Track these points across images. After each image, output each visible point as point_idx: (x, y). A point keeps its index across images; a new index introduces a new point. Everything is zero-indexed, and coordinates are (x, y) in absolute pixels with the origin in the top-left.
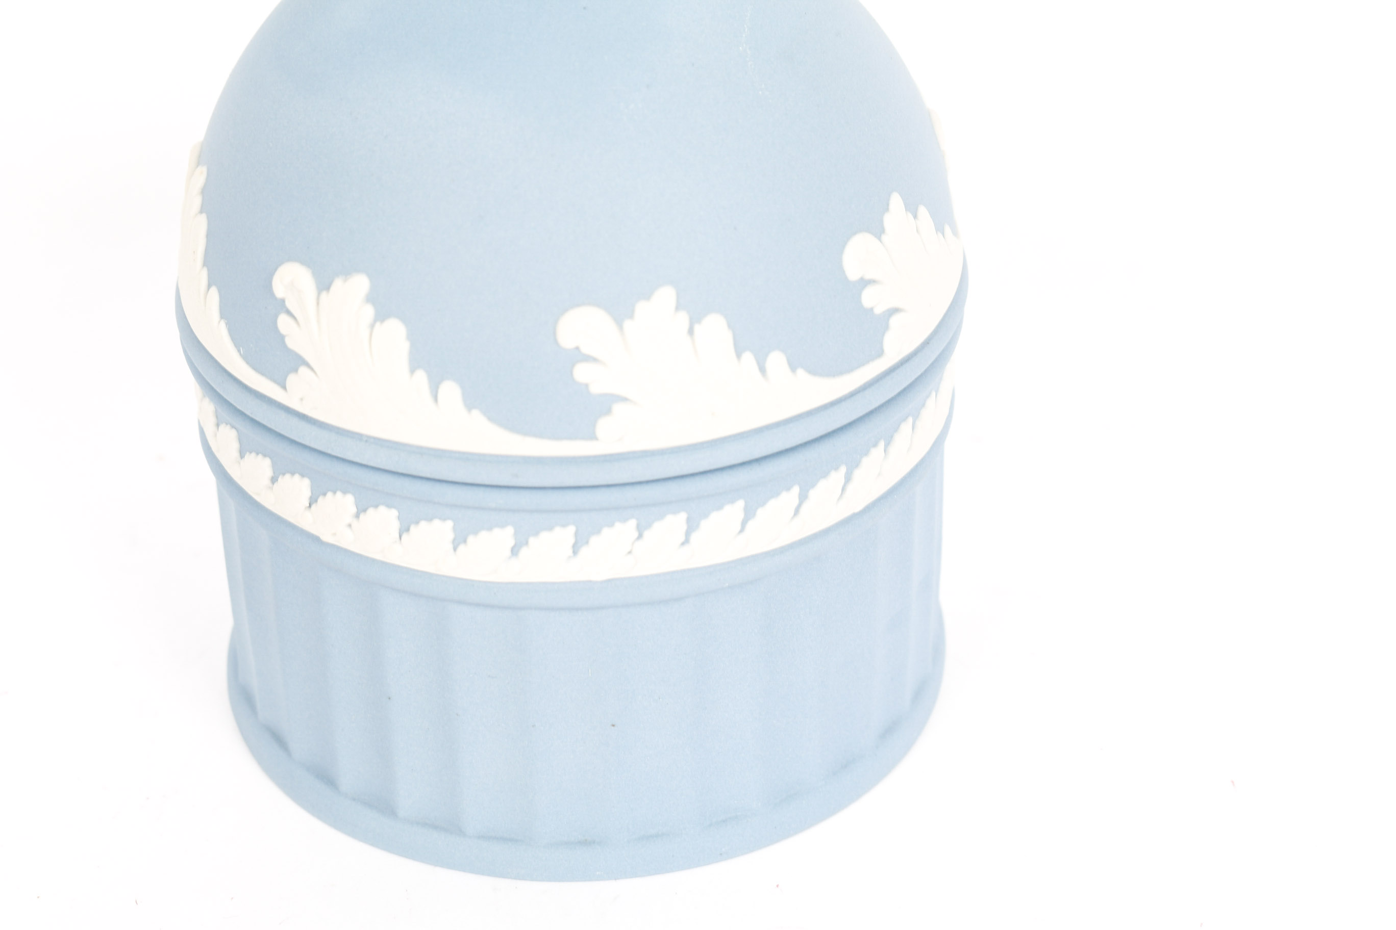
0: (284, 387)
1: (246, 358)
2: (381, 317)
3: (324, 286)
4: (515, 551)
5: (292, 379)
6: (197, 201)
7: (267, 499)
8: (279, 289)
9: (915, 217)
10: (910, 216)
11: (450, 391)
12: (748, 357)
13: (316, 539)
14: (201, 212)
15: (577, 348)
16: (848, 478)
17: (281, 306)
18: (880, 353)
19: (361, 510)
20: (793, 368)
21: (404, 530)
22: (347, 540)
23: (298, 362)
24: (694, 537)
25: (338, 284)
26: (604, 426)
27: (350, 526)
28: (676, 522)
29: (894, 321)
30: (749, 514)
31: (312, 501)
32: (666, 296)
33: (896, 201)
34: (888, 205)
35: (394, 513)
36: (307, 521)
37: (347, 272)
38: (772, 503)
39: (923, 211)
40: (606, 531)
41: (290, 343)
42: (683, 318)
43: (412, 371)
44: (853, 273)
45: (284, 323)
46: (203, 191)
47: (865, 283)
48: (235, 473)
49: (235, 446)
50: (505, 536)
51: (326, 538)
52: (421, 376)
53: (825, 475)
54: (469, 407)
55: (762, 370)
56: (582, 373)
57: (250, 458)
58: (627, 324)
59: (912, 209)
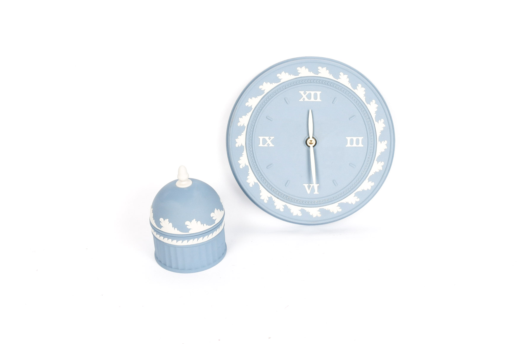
1: (157, 226)
2: (169, 223)
3: (164, 220)
4: (182, 242)
5: (161, 228)
7: (159, 239)
8: (160, 220)
11: (176, 229)
12: (202, 225)
13: (164, 242)
15: (187, 225)
16: (212, 234)
17: (160, 222)
18: (215, 223)
19: (168, 239)
20: (206, 225)
21: (172, 241)
22: (167, 242)
23: (162, 227)
24: (198, 240)
25: (166, 220)
26: (190, 231)
28: (196, 239)
29: (216, 220)
30: (203, 238)
31: (163, 239)
34: (215, 210)
35: (171, 240)
36: (163, 241)
37: (166, 219)
38: (205, 237)
40: (190, 240)
41: (161, 225)
42: (196, 221)
44: (212, 216)
47: (213, 217)
48: (156, 236)
49: (156, 234)
50: (181, 241)
51: (165, 242)
52: (173, 228)
53: (210, 234)
54: (178, 230)
55: (204, 225)
56: (187, 227)
57: (157, 235)
58: (191, 222)
59: (217, 210)
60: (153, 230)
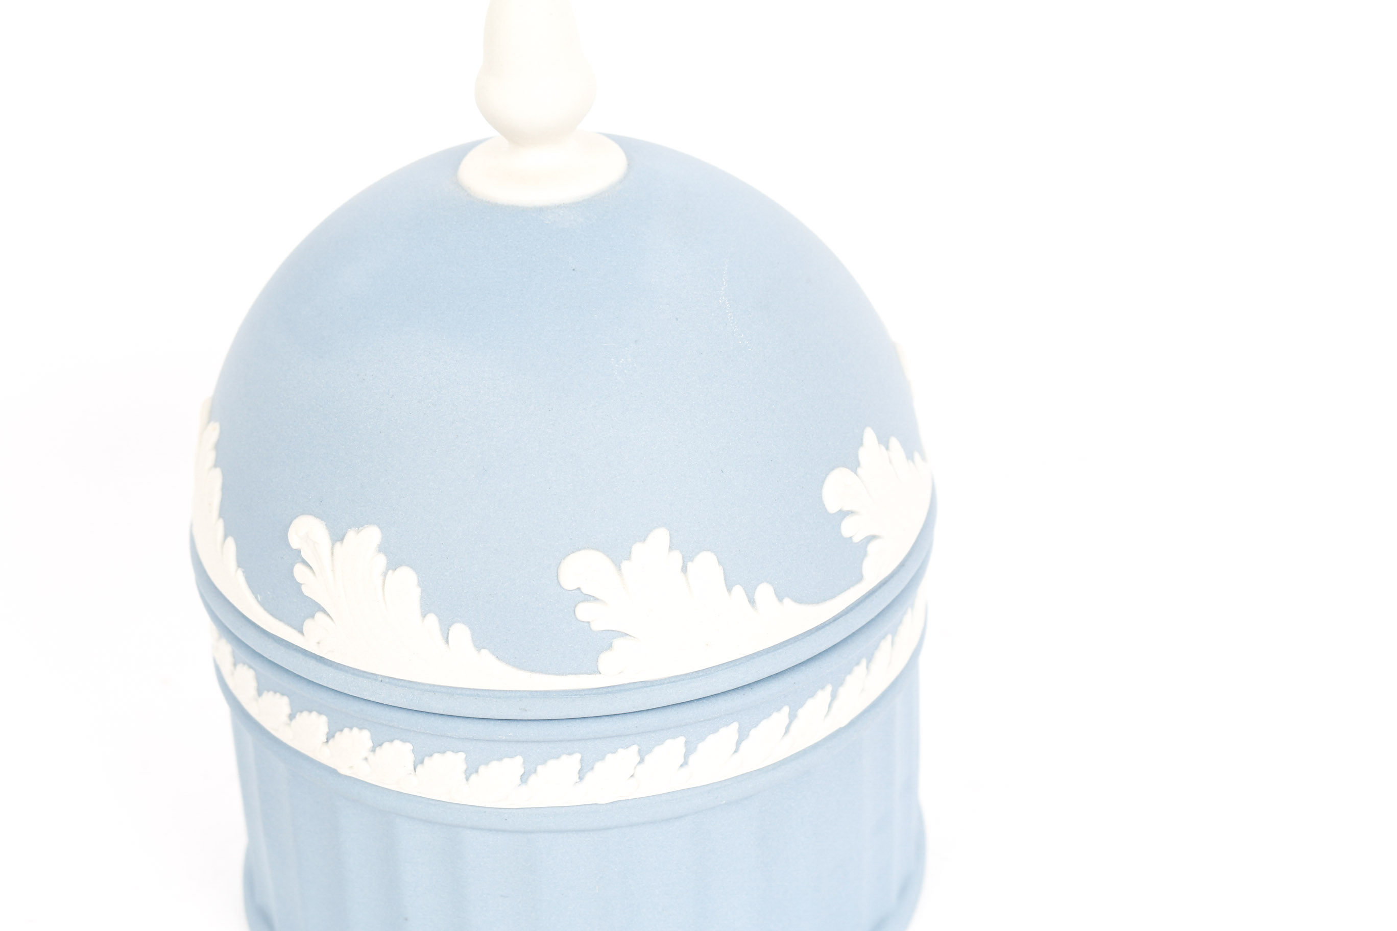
0: (301, 632)
1: (263, 604)
2: (393, 565)
3: (338, 537)
4: (524, 779)
5: (308, 625)
6: (211, 456)
7: (286, 735)
8: (295, 540)
9: (887, 448)
10: (883, 448)
11: (461, 632)
12: (738, 590)
13: (334, 772)
14: (215, 466)
15: (579, 589)
16: (834, 696)
17: (297, 556)
18: (860, 579)
19: (377, 745)
20: (780, 599)
21: (419, 762)
22: (363, 773)
23: (316, 608)
24: (692, 759)
25: (351, 535)
26: (605, 661)
27: (366, 759)
28: (675, 746)
29: (872, 547)
30: (742, 736)
31: (330, 737)
32: (660, 537)
33: (869, 436)
34: (862, 439)
35: (408, 747)
36: (325, 755)
37: (359, 525)
38: (765, 724)
39: (894, 442)
40: (609, 757)
41: (306, 591)
42: (677, 556)
43: (424, 616)
44: (832, 506)
45: (299, 571)
46: (218, 446)
47: (844, 514)
48: (253, 709)
49: (253, 684)
50: (514, 765)
51: (344, 771)
52: (432, 619)
53: (812, 695)
54: (479, 648)
55: (752, 601)
56: (584, 612)
57: (268, 697)
58: (625, 565)
59: (884, 442)
60: (225, 649)
